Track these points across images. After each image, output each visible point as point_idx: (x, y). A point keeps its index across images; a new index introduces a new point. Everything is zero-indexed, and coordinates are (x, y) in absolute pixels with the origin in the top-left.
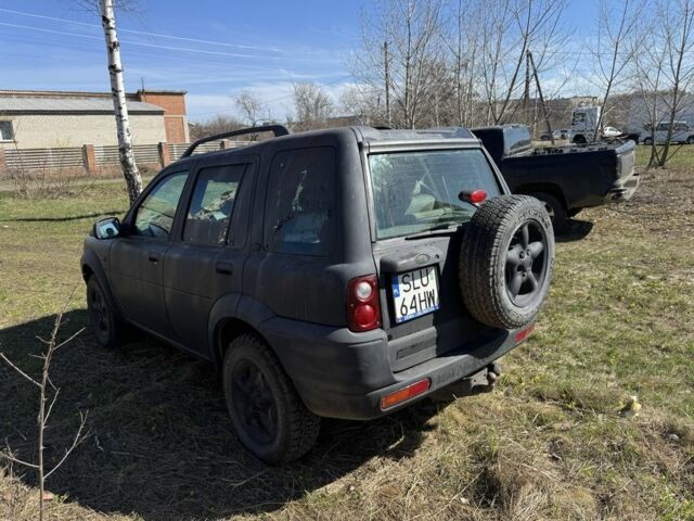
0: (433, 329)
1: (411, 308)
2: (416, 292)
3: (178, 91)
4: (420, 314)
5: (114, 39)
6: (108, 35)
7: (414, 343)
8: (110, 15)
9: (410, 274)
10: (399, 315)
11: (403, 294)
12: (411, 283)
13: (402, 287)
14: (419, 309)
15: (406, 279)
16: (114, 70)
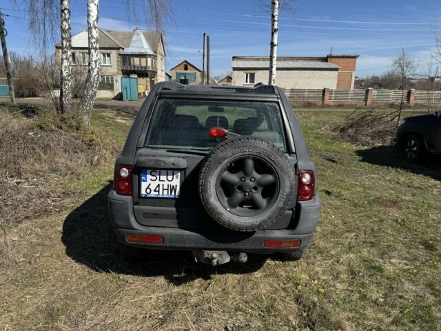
0: (174, 209)
1: (155, 191)
2: (161, 183)
3: (353, 55)
4: (161, 196)
5: (276, 27)
6: (273, 25)
7: (157, 212)
8: (276, 13)
9: (158, 171)
10: (143, 192)
11: (149, 181)
12: (158, 177)
13: (149, 177)
14: (161, 193)
15: (153, 173)
16: (272, 45)
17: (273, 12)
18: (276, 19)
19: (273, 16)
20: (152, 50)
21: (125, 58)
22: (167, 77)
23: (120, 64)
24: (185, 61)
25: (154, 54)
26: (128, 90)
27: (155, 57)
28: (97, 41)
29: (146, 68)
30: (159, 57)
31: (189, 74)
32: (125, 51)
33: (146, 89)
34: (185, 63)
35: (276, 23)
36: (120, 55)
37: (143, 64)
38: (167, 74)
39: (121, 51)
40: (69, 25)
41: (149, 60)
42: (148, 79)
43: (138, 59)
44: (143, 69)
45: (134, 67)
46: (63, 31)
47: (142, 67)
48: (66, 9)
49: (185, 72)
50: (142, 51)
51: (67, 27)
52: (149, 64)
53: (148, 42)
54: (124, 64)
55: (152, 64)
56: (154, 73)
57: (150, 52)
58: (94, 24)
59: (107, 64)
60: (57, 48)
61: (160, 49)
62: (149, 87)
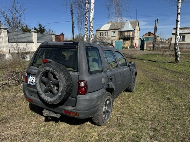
2: (33, 80)
4: (33, 85)
5: (179, 12)
8: (180, 5)
10: (29, 82)
13: (31, 77)
14: (33, 83)
16: (177, 21)
17: (178, 4)
18: (179, 8)
19: (178, 7)
20: (133, 28)
21: (121, 33)
22: (140, 39)
23: (119, 35)
24: (149, 32)
25: (134, 30)
26: (118, 46)
27: (134, 31)
28: (92, 27)
29: (129, 36)
30: (136, 31)
31: (150, 38)
32: (121, 30)
33: (129, 45)
34: (149, 33)
35: (180, 10)
36: (119, 32)
37: (128, 35)
38: (140, 38)
39: (120, 30)
40: (88, 22)
41: (131, 33)
42: (130, 41)
43: (126, 33)
44: (128, 37)
45: (124, 36)
46: (86, 25)
47: (128, 36)
48: (87, 17)
49: (149, 37)
50: (129, 29)
51: (87, 23)
52: (131, 34)
53: (132, 25)
54: (120, 35)
55: (132, 34)
56: (133, 38)
57: (132, 29)
58: (91, 21)
59: (114, 36)
60: (97, 31)
61: (137, 28)
62: (130, 44)
